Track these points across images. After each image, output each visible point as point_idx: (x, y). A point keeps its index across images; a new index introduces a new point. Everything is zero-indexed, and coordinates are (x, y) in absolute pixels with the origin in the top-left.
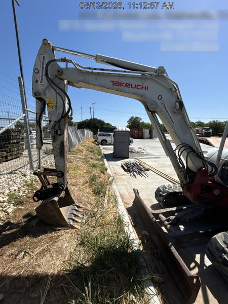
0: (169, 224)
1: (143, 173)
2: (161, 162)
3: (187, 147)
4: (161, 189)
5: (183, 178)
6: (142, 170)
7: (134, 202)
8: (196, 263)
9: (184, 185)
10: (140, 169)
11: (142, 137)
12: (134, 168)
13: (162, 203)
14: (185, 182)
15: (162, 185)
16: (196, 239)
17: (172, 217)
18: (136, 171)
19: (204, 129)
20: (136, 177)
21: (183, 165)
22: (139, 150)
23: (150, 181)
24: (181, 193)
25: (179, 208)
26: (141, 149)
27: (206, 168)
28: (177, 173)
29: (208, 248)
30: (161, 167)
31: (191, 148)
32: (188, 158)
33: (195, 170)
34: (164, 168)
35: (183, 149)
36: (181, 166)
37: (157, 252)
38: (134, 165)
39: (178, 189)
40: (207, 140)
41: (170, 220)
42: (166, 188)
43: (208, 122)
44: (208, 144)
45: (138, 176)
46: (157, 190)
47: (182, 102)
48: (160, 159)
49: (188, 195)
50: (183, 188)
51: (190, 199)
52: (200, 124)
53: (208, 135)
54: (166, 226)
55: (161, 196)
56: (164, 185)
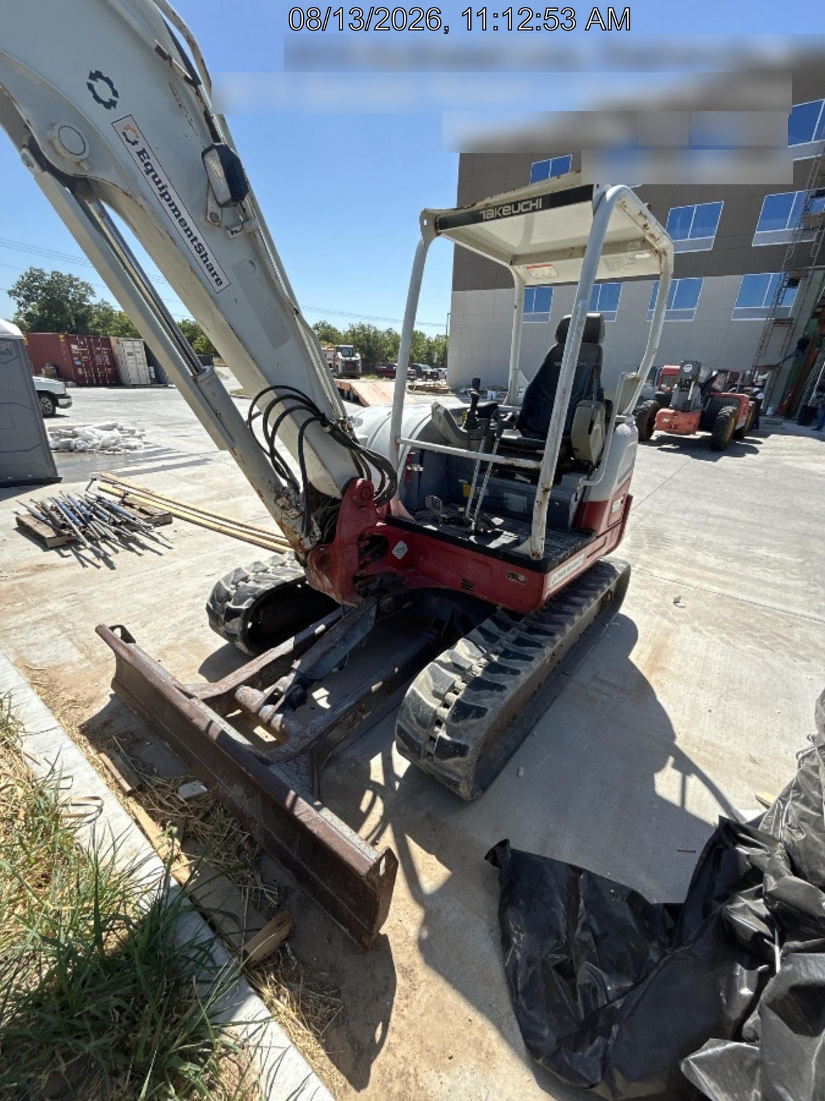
0: (278, 712)
1: (144, 540)
2: (217, 479)
3: (296, 403)
4: (229, 588)
5: (299, 529)
6: (135, 528)
7: (116, 683)
8: (375, 787)
9: (306, 553)
10: (127, 523)
11: (115, 379)
12: (94, 525)
13: (244, 641)
14: (308, 545)
15: (228, 570)
16: (364, 717)
17: (286, 682)
18: (105, 538)
19: (339, 349)
20: (111, 565)
21: (292, 481)
22: (107, 435)
23: (181, 563)
24: (301, 580)
25: (303, 635)
26: (116, 433)
27: (366, 478)
28: (275, 516)
29: (401, 732)
30: (219, 497)
31: (311, 406)
32: (307, 450)
33: (336, 493)
34: (232, 500)
35: (279, 409)
36: (284, 483)
37: (250, 839)
38: (93, 510)
39: (290, 570)
40: (351, 389)
41: (281, 694)
42: (246, 579)
43: (348, 329)
44: (357, 400)
45: (122, 557)
46: (212, 600)
47: (237, 161)
48: (211, 465)
49: (324, 584)
50: (304, 564)
51: (333, 596)
52: (328, 335)
53: (351, 371)
54: (269, 721)
55: (231, 614)
56: (238, 571)
